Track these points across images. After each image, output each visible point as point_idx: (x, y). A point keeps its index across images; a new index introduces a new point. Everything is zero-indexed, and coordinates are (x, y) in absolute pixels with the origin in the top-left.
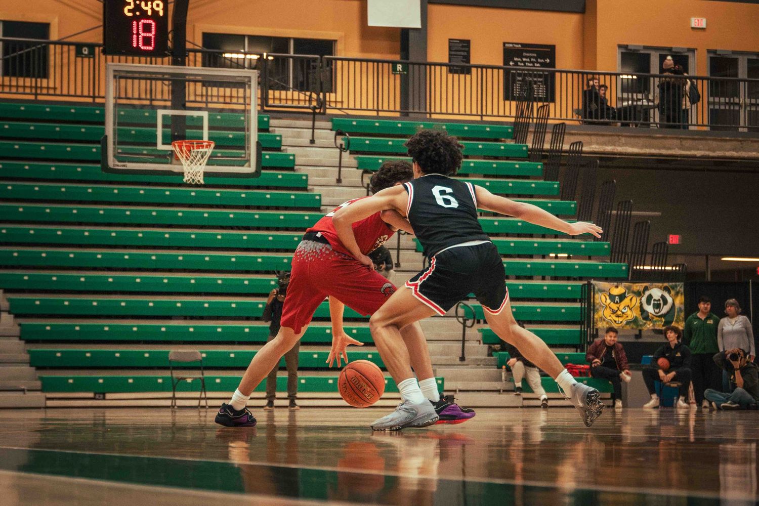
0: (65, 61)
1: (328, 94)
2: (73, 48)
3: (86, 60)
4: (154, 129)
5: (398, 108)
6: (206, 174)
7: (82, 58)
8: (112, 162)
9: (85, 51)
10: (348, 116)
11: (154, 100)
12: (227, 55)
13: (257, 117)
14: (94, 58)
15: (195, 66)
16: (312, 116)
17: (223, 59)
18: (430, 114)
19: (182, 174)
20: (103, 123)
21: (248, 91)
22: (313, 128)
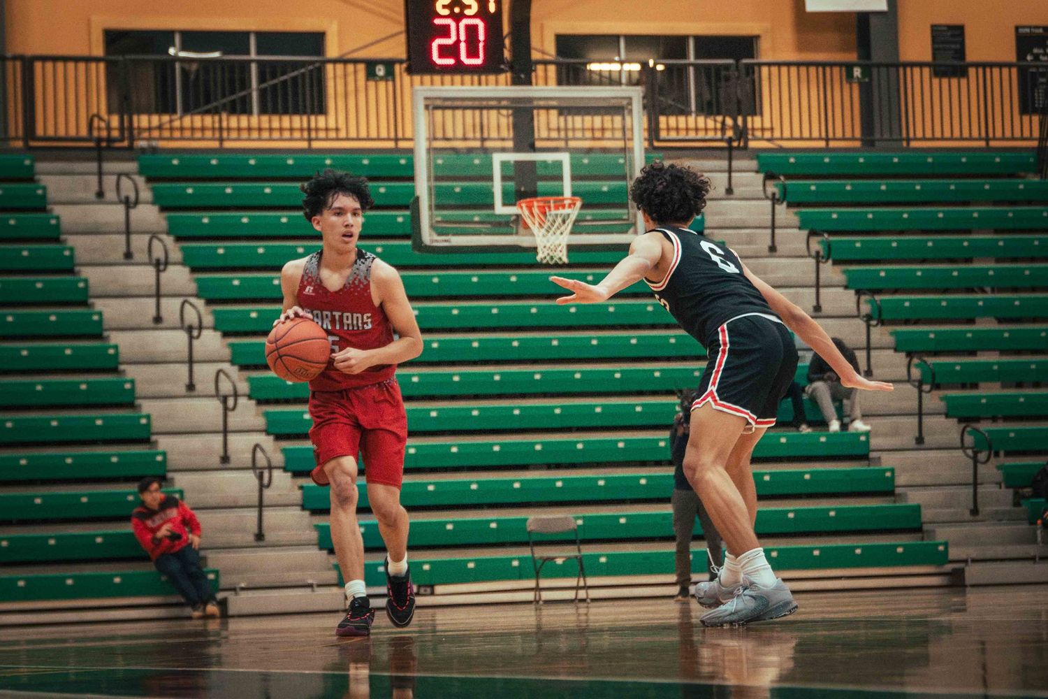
0: (351, 87)
1: (749, 119)
2: (361, 67)
3: (382, 85)
4: (489, 184)
5: (858, 134)
6: (571, 248)
7: (376, 81)
8: (428, 237)
9: (381, 71)
10: (781, 149)
11: (489, 139)
12: (594, 67)
13: (643, 158)
14: (394, 81)
15: (546, 83)
16: (726, 154)
17: (588, 74)
18: (908, 140)
19: (534, 250)
20: (411, 179)
21: (628, 119)
22: (730, 171)
